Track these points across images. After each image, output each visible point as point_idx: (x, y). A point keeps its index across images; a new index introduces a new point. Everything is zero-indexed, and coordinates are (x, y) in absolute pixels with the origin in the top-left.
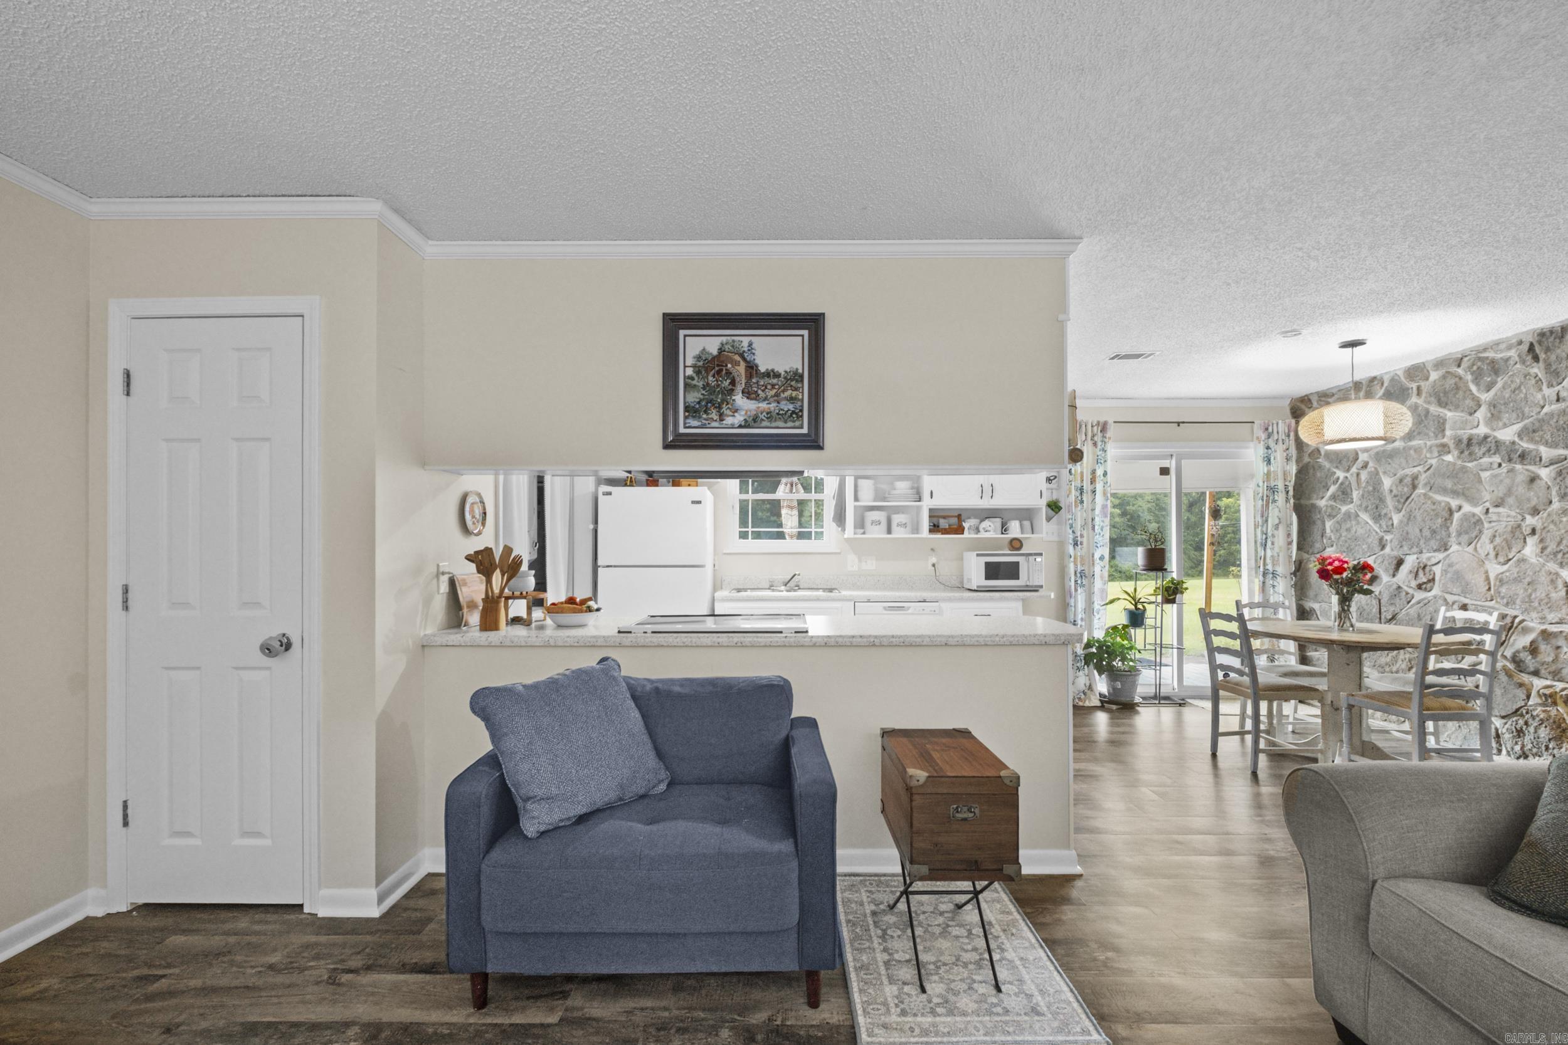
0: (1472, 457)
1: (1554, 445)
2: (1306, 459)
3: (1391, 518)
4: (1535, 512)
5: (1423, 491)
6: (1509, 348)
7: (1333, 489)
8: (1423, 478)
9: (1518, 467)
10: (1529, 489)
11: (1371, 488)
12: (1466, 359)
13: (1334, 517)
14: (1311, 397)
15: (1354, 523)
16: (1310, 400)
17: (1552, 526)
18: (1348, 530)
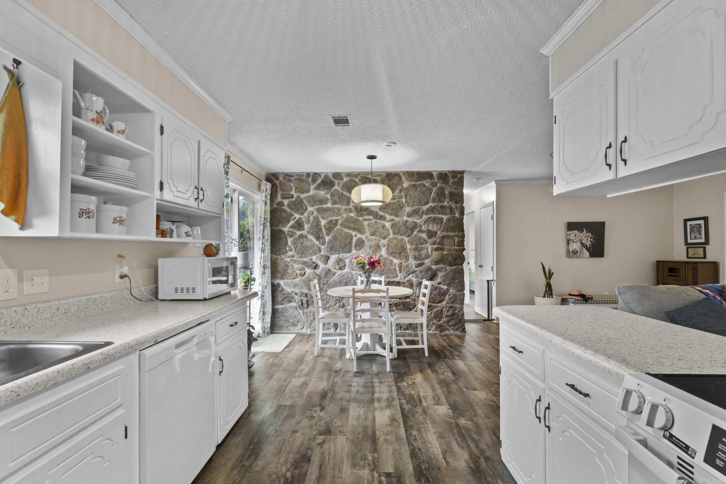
0: (362, 215)
1: (391, 215)
2: (275, 206)
3: (325, 238)
4: (384, 238)
5: (340, 227)
6: (378, 176)
7: (292, 223)
8: (340, 222)
9: (378, 221)
10: (383, 229)
11: (315, 224)
12: (359, 176)
13: (293, 236)
14: (279, 174)
15: (305, 240)
16: (278, 176)
17: (390, 244)
18: (302, 243)
